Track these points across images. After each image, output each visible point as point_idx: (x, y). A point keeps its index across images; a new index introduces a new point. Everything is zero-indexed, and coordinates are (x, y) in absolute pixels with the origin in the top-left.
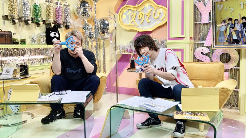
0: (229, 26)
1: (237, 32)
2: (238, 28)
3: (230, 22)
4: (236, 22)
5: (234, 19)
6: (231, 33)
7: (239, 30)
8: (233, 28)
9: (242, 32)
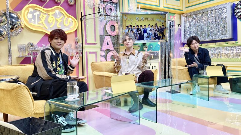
0: (130, 30)
5: (133, 26)
7: (135, 32)
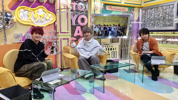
1: (102, 31)
2: (102, 29)
3: (99, 26)
4: (102, 27)
6: (99, 31)
8: (100, 29)
9: (103, 31)
